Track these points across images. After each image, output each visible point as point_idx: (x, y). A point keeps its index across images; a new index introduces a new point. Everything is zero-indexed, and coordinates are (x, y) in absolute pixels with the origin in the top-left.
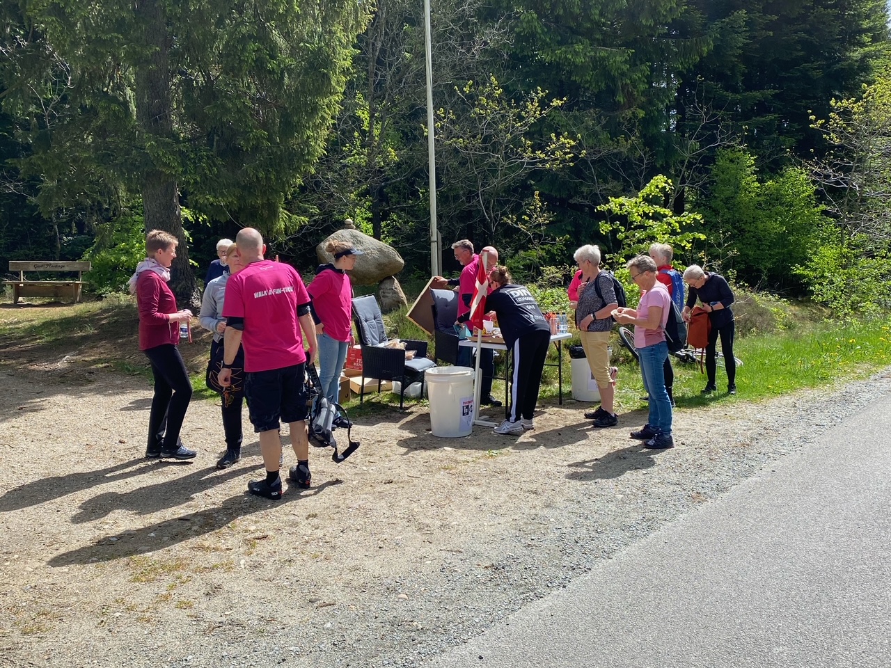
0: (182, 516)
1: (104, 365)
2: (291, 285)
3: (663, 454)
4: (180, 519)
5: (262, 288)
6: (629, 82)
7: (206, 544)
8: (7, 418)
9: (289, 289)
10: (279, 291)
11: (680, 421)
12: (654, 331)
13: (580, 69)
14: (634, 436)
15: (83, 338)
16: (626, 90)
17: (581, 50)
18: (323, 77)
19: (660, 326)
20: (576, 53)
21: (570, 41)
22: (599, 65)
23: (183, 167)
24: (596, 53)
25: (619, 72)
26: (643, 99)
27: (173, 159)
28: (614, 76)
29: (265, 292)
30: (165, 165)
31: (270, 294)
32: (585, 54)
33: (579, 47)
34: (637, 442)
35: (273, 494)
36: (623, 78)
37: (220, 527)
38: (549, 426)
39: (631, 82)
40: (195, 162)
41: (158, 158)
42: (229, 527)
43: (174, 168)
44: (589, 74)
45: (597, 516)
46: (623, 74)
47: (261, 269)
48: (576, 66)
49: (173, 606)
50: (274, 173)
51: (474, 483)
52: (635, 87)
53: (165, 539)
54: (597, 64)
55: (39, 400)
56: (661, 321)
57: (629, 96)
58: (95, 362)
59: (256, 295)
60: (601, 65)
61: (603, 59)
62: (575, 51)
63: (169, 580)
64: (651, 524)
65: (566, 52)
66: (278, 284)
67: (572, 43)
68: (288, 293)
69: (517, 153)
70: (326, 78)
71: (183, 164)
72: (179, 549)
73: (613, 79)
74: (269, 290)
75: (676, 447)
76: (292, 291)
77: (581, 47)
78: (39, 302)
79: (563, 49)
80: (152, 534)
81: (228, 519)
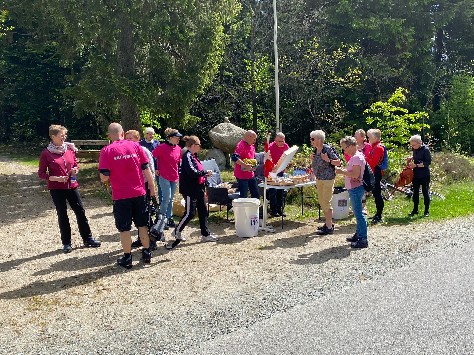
0: (75, 275)
1: (92, 193)
2: (136, 153)
3: (359, 251)
4: (73, 277)
5: (118, 155)
6: (402, 37)
7: (77, 291)
8: (27, 220)
9: (135, 155)
10: (128, 156)
11: (384, 232)
12: (356, 179)
13: (373, 32)
14: (348, 240)
15: (89, 179)
16: (401, 42)
17: (374, 21)
18: (208, 42)
19: (359, 177)
20: (371, 23)
21: (368, 16)
22: (385, 28)
23: (133, 92)
24: (383, 22)
25: (397, 32)
26: (411, 47)
27: (128, 88)
28: (394, 34)
29: (120, 157)
30: (124, 91)
31: (123, 158)
32: (376, 23)
33: (372, 19)
34: (349, 243)
35: (127, 265)
36: (400, 35)
37: (90, 282)
38: (305, 232)
39: (404, 37)
40: (139, 89)
41: (120, 88)
42: (94, 282)
43: (128, 92)
44: (378, 34)
45: (296, 286)
46: (399, 33)
47: (119, 144)
48: (371, 30)
49: (36, 324)
50: (182, 94)
51: (240, 264)
52: (407, 40)
53: (58, 287)
54: (383, 28)
55: (49, 211)
56: (360, 174)
57: (403, 45)
58: (88, 192)
59: (115, 159)
60: (386, 28)
61: (388, 25)
62: (370, 22)
63: (44, 309)
64: (324, 291)
65: (365, 22)
66: (128, 153)
67: (369, 17)
68: (134, 158)
69: (328, 79)
70: (210, 43)
71: (133, 91)
72: (61, 294)
73: (393, 36)
74: (123, 155)
75: (370, 247)
76: (137, 156)
77: (374, 19)
78: (85, 161)
79: (363, 21)
80: (54, 284)
81: (97, 278)
